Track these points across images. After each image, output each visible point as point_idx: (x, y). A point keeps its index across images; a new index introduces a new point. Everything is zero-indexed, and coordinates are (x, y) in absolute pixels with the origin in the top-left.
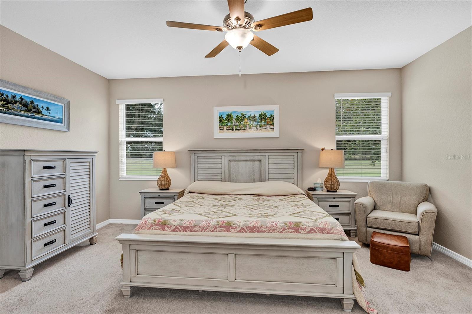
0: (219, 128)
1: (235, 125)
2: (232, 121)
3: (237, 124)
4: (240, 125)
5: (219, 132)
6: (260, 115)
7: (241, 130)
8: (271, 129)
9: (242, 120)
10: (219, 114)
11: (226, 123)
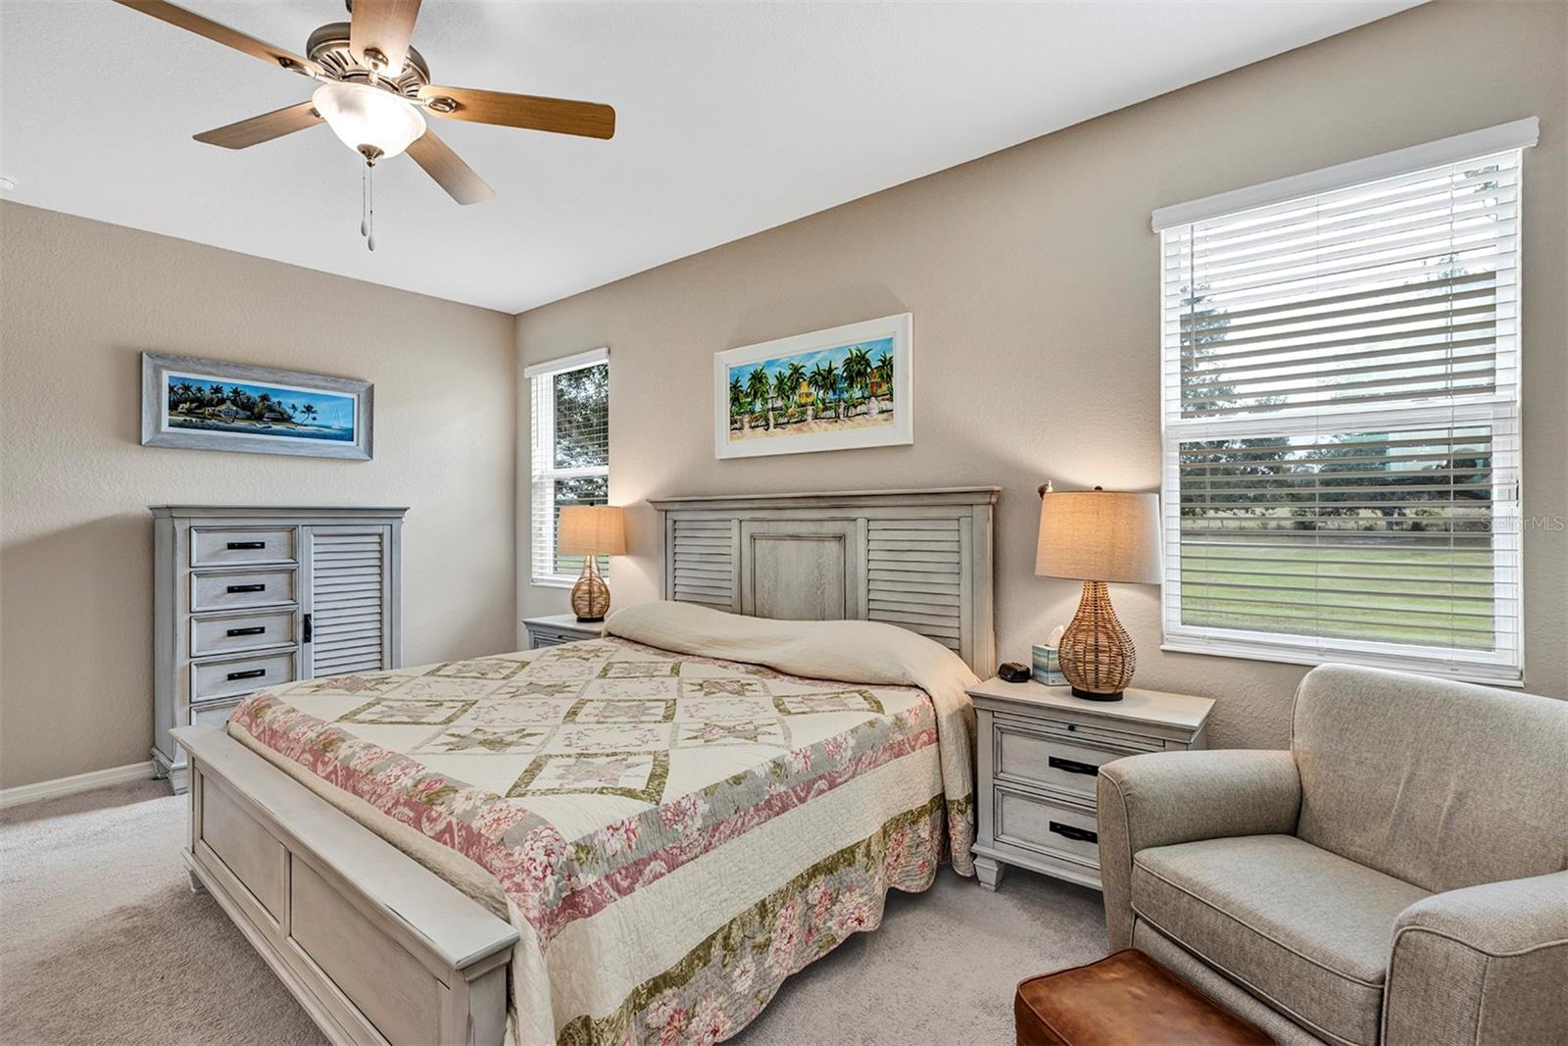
0: (732, 423)
1: (773, 409)
2: (766, 396)
3: (779, 403)
4: (788, 409)
5: (732, 438)
6: (848, 362)
7: (789, 426)
8: (882, 412)
9: (793, 389)
10: (731, 375)
11: (750, 403)
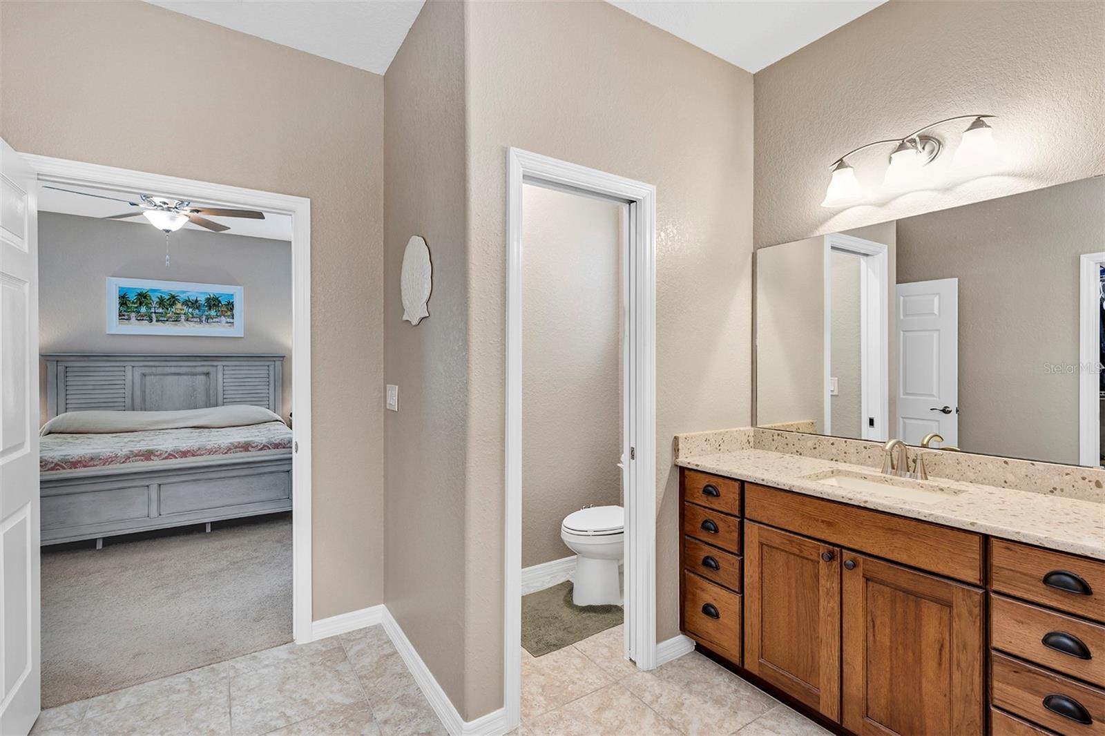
0: (120, 316)
1: (155, 313)
2: (150, 305)
3: (160, 310)
4: (167, 313)
5: (119, 324)
6: (208, 300)
7: (167, 322)
8: (228, 323)
9: (172, 305)
10: (120, 291)
11: (136, 308)
